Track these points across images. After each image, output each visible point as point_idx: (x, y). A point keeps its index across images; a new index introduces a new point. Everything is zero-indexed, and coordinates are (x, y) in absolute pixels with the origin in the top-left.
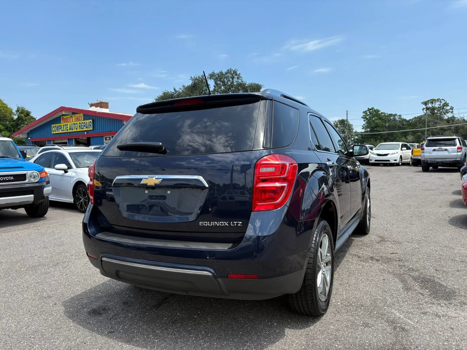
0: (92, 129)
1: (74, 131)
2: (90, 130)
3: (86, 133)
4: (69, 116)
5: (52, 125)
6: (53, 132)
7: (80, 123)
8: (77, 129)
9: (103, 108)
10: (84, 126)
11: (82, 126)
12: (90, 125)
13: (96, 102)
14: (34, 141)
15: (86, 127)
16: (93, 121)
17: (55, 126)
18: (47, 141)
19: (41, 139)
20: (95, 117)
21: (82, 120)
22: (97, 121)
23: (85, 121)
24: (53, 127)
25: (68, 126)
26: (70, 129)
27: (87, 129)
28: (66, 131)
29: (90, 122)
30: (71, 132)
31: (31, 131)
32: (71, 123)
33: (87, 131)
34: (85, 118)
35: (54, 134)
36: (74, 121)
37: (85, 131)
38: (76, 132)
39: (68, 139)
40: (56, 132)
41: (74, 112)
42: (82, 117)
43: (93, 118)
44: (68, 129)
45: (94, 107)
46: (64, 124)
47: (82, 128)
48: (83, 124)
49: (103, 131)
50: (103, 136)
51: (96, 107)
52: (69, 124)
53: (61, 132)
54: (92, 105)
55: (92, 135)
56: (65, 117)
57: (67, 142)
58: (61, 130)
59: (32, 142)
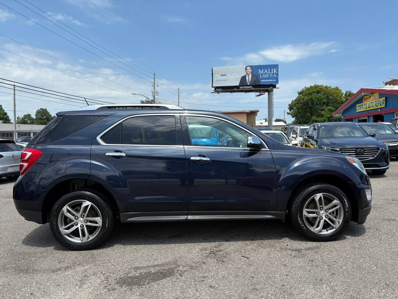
0: (384, 106)
1: (371, 109)
2: (383, 107)
3: (379, 110)
4: (368, 96)
5: (357, 105)
6: (357, 110)
7: (376, 101)
8: (373, 107)
9: (395, 85)
10: (379, 104)
11: (377, 104)
12: (383, 103)
13: (390, 80)
14: (346, 119)
15: (380, 105)
16: (386, 98)
17: (359, 106)
18: (354, 118)
19: (349, 117)
20: (388, 95)
21: (378, 98)
22: (389, 99)
23: (380, 99)
24: (357, 106)
25: (367, 105)
26: (368, 107)
27: (381, 107)
28: (366, 110)
29: (384, 100)
30: (369, 110)
31: (344, 111)
32: (369, 102)
33: (381, 108)
34: (380, 96)
35: (358, 112)
36: (372, 100)
37: (379, 108)
38: (373, 109)
39: (368, 116)
40: (359, 111)
41: (372, 92)
42: (378, 96)
43: (386, 96)
44: (367, 107)
45: (388, 85)
46: (365, 103)
47: (377, 106)
48: (378, 102)
49: (393, 108)
50: (394, 112)
51: (390, 85)
52: (368, 103)
53: (362, 110)
54: (386, 84)
55: (385, 112)
56: (366, 97)
57: (367, 119)
58: (362, 109)
59: (345, 119)
